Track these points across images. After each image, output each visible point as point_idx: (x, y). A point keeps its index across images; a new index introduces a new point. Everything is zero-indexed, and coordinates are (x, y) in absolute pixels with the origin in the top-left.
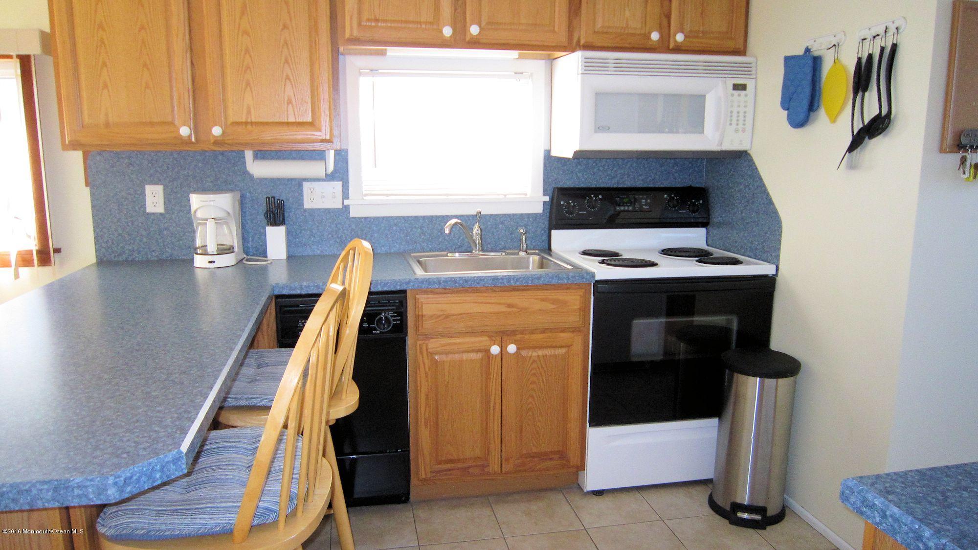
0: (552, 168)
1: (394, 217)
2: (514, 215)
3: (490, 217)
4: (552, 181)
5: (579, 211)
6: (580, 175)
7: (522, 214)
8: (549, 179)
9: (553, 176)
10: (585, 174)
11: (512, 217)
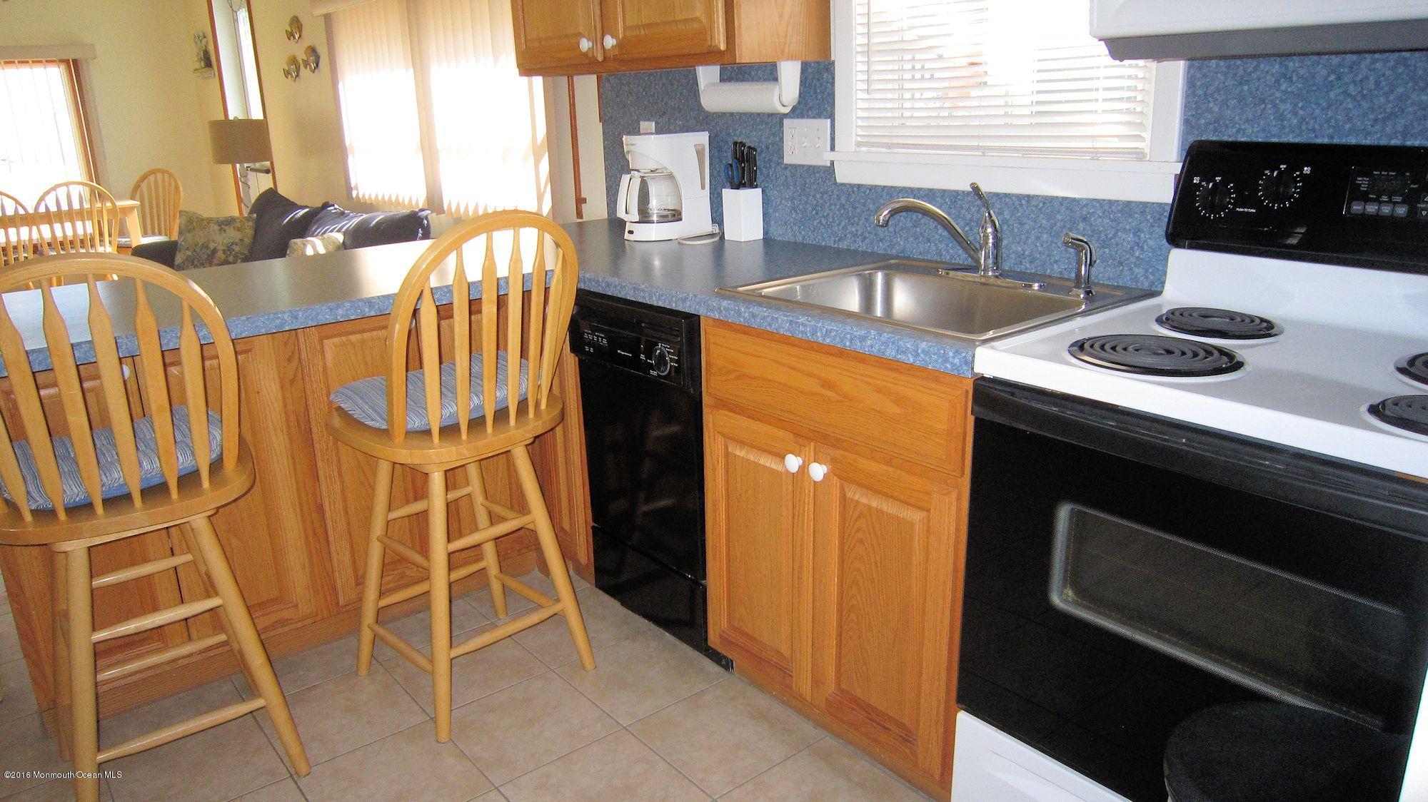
0: (1212, 89)
1: (898, 187)
2: (1111, 203)
3: (1062, 204)
4: (1208, 124)
5: (1235, 205)
6: (1285, 107)
7: (1129, 202)
8: (1199, 119)
9: (1210, 111)
10: (1300, 105)
11: (1106, 207)
